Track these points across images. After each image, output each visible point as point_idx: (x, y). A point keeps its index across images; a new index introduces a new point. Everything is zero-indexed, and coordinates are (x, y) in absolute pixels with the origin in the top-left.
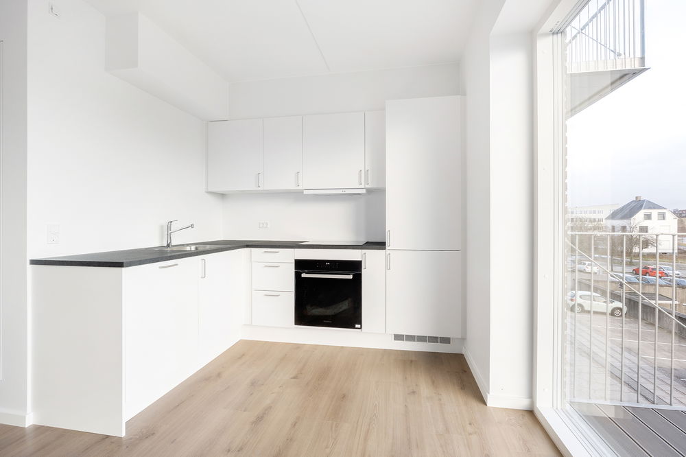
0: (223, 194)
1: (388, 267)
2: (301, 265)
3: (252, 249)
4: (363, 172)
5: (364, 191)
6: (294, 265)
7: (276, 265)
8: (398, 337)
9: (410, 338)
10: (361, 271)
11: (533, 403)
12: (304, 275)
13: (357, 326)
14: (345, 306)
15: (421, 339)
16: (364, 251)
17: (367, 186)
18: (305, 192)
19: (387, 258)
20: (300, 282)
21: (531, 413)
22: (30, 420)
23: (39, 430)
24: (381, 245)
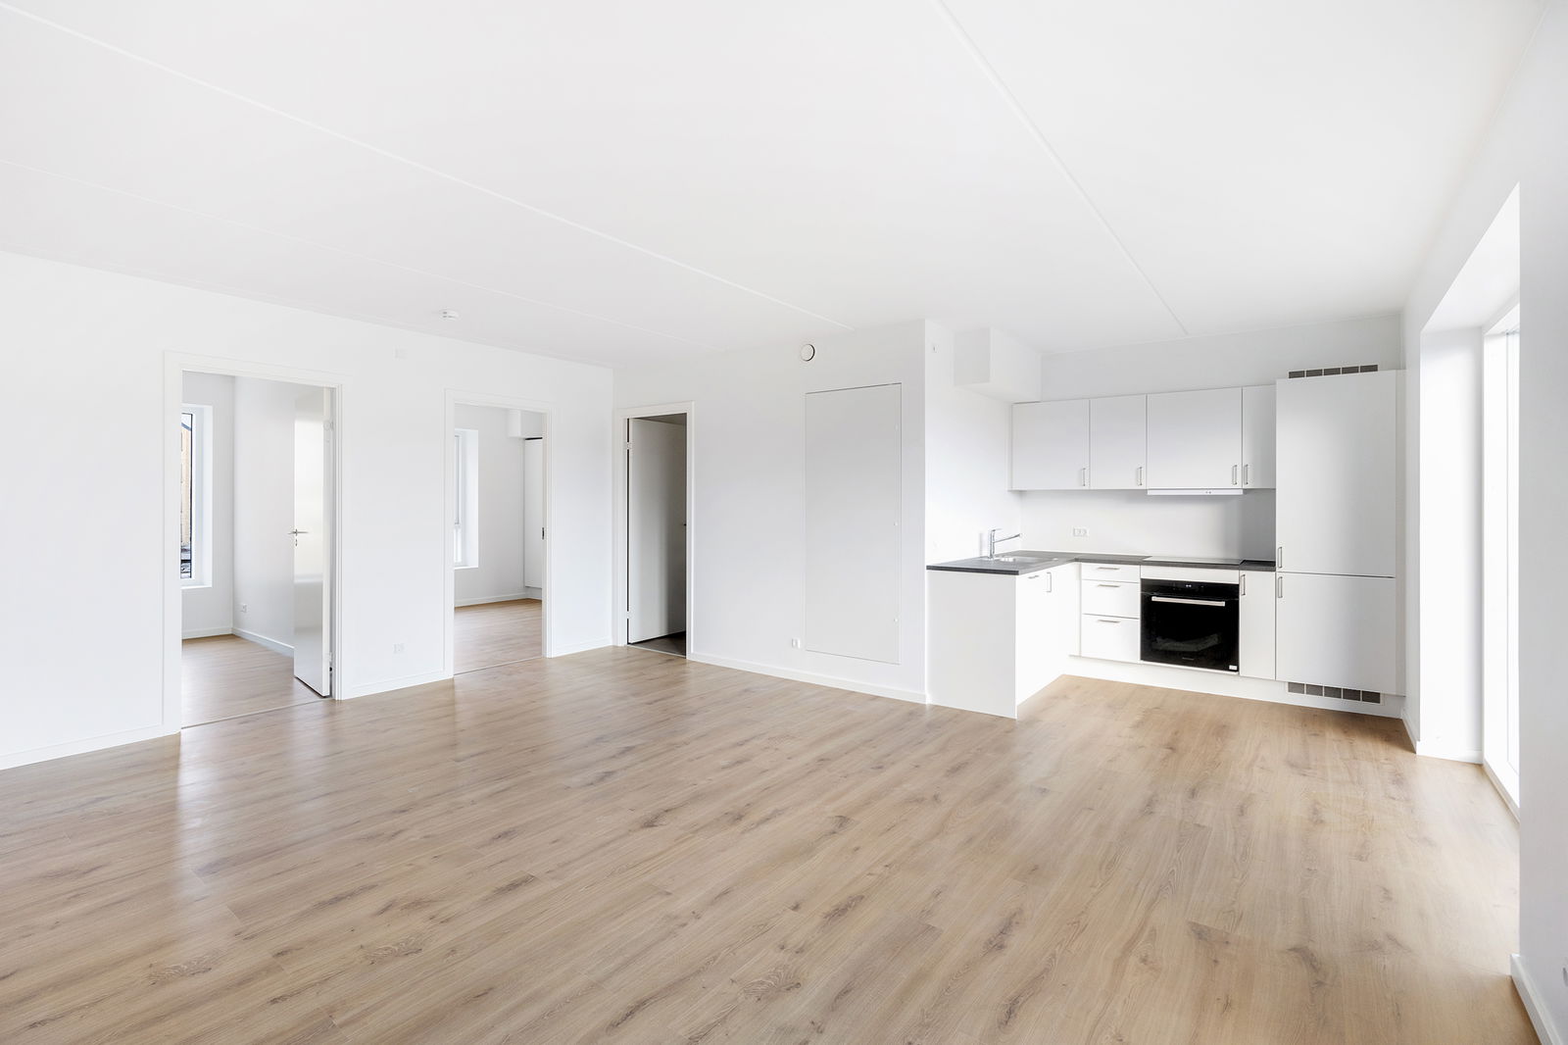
0: (1021, 491)
1: (1278, 594)
2: (1150, 587)
3: (1083, 564)
4: (1239, 468)
5: (1241, 492)
6: (1139, 586)
7: (1114, 584)
8: (1295, 687)
9: (1315, 690)
10: (1238, 597)
11: (1481, 755)
12: (1154, 599)
13: (1231, 667)
14: (1213, 641)
15: (1333, 692)
16: (1242, 572)
17: (1245, 487)
18: (1149, 493)
19: (1278, 582)
20: (1148, 607)
21: (1479, 766)
22: (929, 700)
23: (936, 708)
24: (1269, 565)
